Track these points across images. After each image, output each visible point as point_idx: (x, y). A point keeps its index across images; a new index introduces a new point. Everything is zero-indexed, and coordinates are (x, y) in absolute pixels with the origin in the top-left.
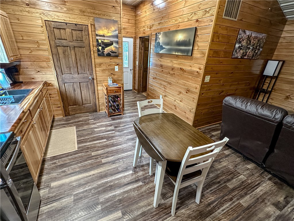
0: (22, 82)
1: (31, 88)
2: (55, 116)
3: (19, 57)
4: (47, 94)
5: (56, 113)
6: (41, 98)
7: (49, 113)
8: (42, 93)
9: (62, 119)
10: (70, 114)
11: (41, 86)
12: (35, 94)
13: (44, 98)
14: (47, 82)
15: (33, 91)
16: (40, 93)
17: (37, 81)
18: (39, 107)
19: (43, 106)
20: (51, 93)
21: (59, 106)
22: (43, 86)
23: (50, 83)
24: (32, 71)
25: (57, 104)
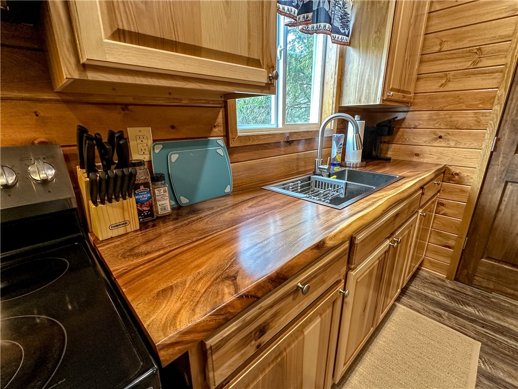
0: (389, 159)
1: (400, 175)
2: (426, 263)
3: (411, 98)
4: (433, 202)
5: (431, 257)
6: (412, 209)
7: (414, 252)
8: (423, 194)
9: (439, 281)
10: (475, 282)
11: (427, 175)
12: (400, 193)
13: (420, 211)
14: (449, 170)
15: (400, 181)
16: (416, 191)
17: (423, 163)
18: (392, 234)
19: (406, 232)
20: (444, 201)
21: (451, 243)
22: (433, 176)
23: (457, 174)
24: (422, 135)
25: (448, 238)
